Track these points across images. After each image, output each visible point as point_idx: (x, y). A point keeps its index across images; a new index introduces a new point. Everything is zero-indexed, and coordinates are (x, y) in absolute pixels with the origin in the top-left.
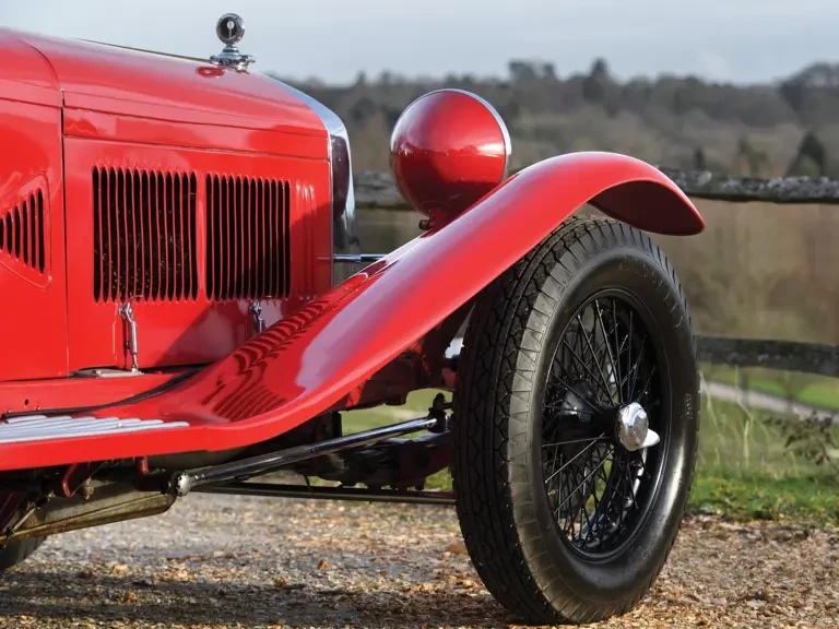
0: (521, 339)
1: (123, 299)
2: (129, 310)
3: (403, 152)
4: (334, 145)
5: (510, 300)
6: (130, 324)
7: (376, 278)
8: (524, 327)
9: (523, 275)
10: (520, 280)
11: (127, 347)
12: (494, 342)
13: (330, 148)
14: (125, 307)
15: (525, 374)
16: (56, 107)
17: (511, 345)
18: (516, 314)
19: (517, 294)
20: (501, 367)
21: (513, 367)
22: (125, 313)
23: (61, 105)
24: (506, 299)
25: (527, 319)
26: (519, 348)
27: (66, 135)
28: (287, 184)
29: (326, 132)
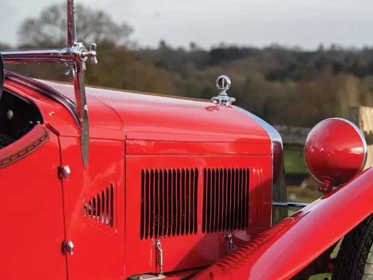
0: (367, 258)
1: (156, 237)
2: (159, 243)
3: (311, 151)
4: (275, 147)
5: (362, 237)
6: (159, 251)
7: (298, 221)
8: (368, 251)
9: (369, 223)
10: (368, 225)
11: (157, 262)
12: (352, 259)
13: (272, 147)
14: (156, 242)
15: (368, 276)
16: (122, 140)
17: (362, 261)
18: (365, 245)
19: (365, 233)
20: (356, 272)
21: (362, 272)
22: (157, 245)
23: (125, 139)
24: (360, 235)
25: (370, 247)
26: (366, 263)
27: (127, 154)
28: (248, 170)
29: (270, 140)
